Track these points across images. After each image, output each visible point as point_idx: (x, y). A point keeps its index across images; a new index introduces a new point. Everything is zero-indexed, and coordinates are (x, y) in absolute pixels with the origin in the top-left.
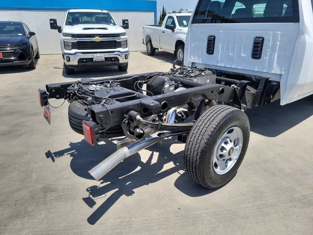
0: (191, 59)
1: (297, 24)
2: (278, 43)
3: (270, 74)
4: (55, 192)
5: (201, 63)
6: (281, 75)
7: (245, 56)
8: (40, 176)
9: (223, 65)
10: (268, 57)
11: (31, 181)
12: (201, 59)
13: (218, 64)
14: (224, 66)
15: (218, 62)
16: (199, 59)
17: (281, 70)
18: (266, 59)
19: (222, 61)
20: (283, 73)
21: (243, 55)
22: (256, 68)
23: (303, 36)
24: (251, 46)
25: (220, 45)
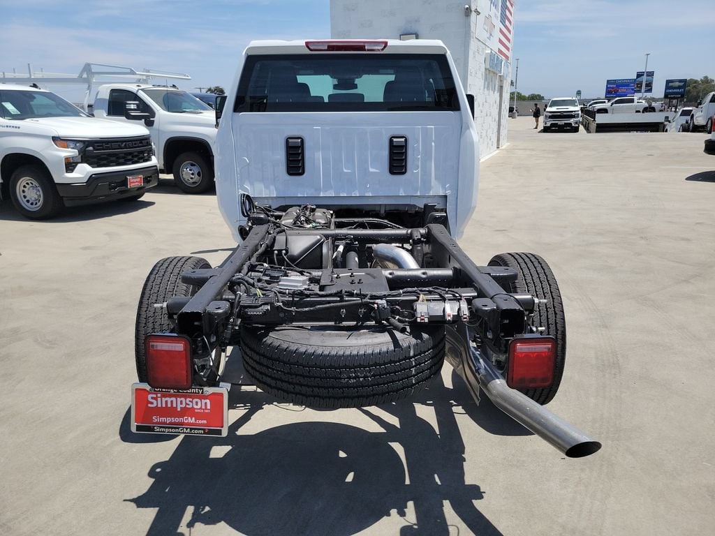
0: (246, 190)
1: (457, 113)
2: (433, 144)
3: (429, 197)
5: (275, 196)
6: (446, 197)
7: (377, 171)
9: (331, 193)
10: (420, 169)
12: (272, 187)
13: (322, 193)
14: (334, 196)
15: (319, 190)
16: (267, 187)
17: (444, 187)
18: (418, 172)
19: (327, 186)
20: (448, 192)
21: (371, 170)
22: (401, 191)
23: (468, 131)
24: (385, 153)
25: (319, 156)
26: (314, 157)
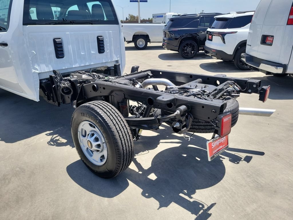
0: (36, 69)
2: (112, 39)
4: (256, 180)
7: (94, 52)
8: (247, 202)
9: (77, 65)
11: (260, 206)
12: (50, 66)
13: (73, 66)
14: (79, 66)
16: (47, 66)
17: (117, 57)
18: (109, 51)
19: (76, 62)
20: (119, 59)
21: (92, 52)
22: (104, 60)
25: (70, 47)
26: (68, 48)
